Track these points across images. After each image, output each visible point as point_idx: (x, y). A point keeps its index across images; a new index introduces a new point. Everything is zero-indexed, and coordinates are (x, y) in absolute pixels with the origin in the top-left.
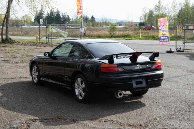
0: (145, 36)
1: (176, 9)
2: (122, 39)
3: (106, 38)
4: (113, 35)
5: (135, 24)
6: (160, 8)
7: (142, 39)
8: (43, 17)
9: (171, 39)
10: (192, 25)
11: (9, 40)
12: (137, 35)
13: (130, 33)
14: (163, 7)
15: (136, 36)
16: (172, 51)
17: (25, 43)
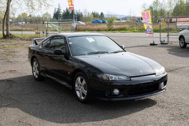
0: (139, 29)
1: (171, 5)
2: (118, 32)
3: (104, 32)
4: (111, 28)
5: (138, 19)
6: (157, 4)
7: (136, 32)
8: (61, 14)
9: (155, 31)
10: (176, 18)
11: (9, 35)
12: (133, 28)
13: (127, 26)
14: (160, 3)
15: (131, 29)
16: (156, 43)
17: (24, 38)
